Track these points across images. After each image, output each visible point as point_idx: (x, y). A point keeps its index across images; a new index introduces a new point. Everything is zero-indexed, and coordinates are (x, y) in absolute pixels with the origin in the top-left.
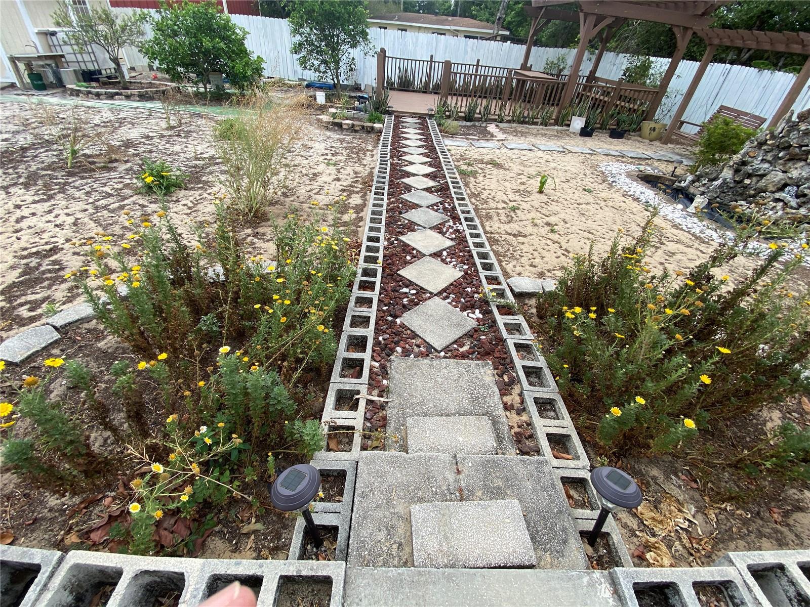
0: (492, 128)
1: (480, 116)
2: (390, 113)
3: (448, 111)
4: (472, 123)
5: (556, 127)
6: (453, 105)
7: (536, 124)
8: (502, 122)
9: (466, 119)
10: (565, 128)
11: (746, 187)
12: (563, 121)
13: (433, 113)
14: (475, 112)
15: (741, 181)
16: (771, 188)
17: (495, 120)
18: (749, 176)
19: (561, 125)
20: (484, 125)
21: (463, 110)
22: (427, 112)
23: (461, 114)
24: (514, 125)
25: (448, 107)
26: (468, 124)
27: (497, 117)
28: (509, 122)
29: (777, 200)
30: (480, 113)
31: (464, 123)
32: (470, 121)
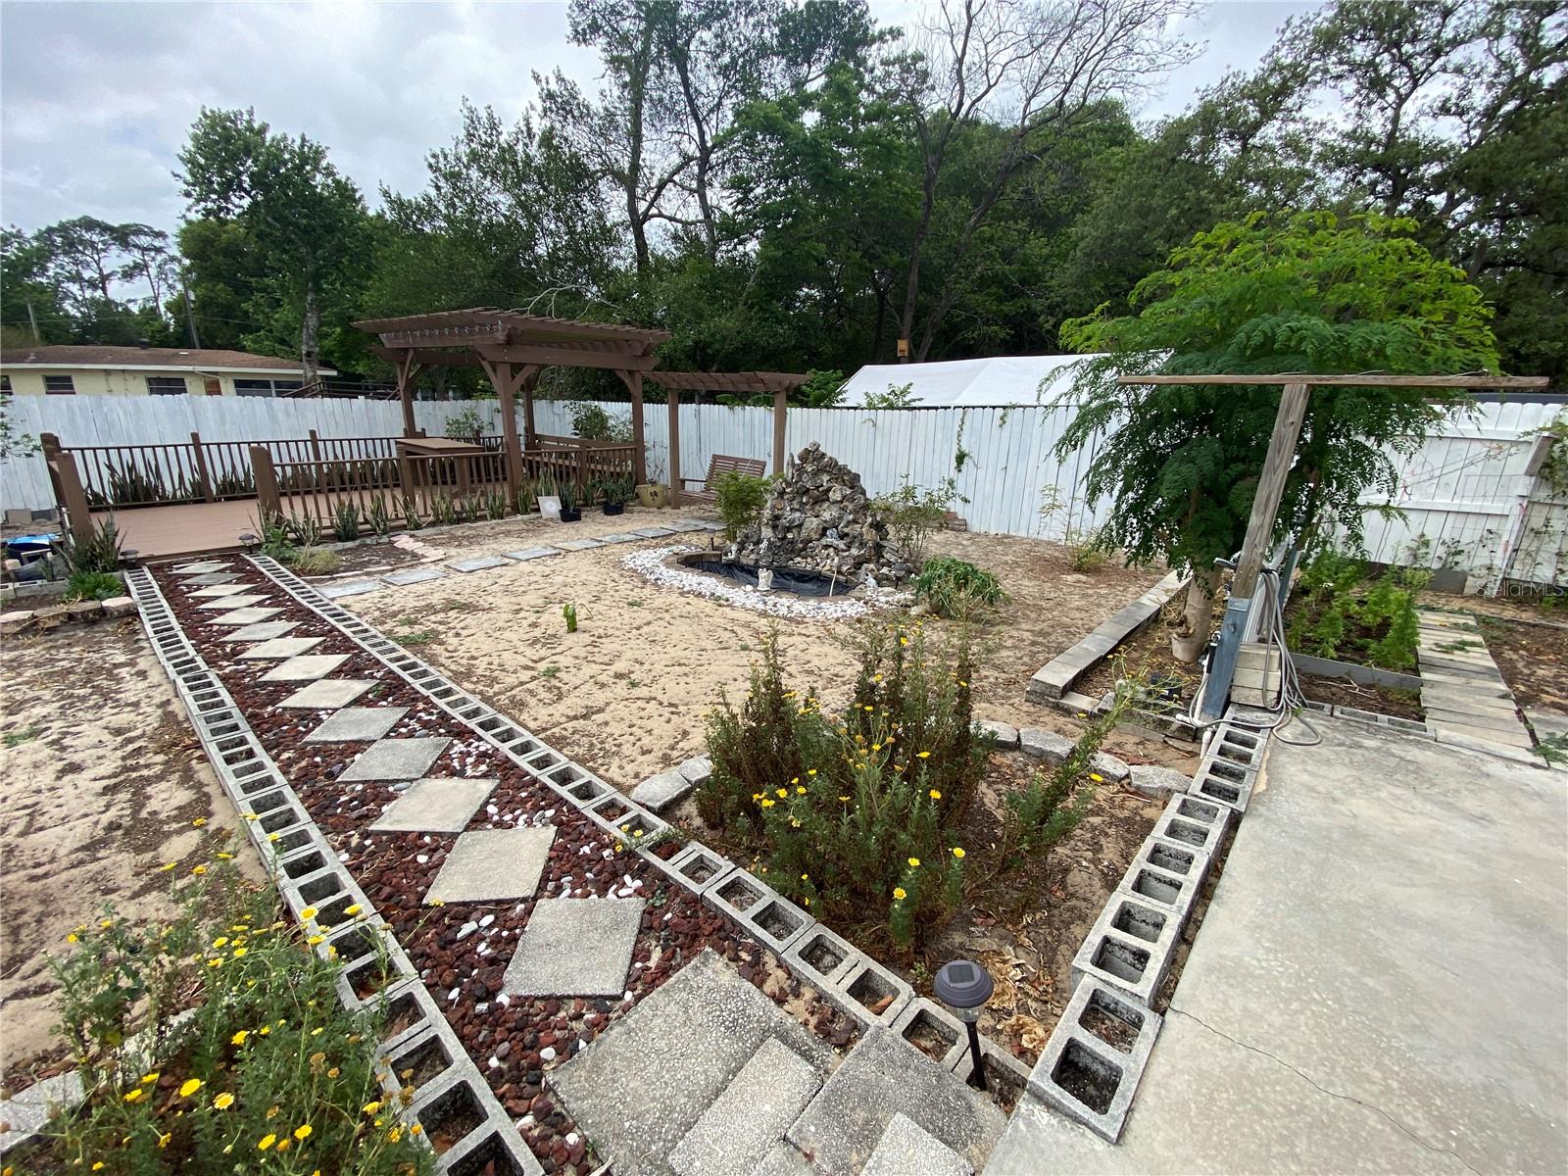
0: (404, 541)
1: (368, 526)
2: (134, 565)
3: (292, 531)
4: (358, 542)
5: (519, 517)
6: (301, 519)
7: (483, 518)
8: (418, 527)
9: (338, 537)
10: (533, 515)
11: (792, 542)
12: (524, 505)
13: (256, 541)
14: (355, 524)
15: (785, 538)
16: (815, 537)
17: (404, 527)
18: (789, 529)
19: (526, 512)
20: (385, 539)
21: (326, 523)
22: (239, 543)
23: (324, 532)
24: (445, 528)
25: (288, 525)
26: (349, 544)
27: (405, 522)
28: (432, 524)
29: (826, 547)
30: (366, 522)
31: (340, 545)
32: (353, 539)
